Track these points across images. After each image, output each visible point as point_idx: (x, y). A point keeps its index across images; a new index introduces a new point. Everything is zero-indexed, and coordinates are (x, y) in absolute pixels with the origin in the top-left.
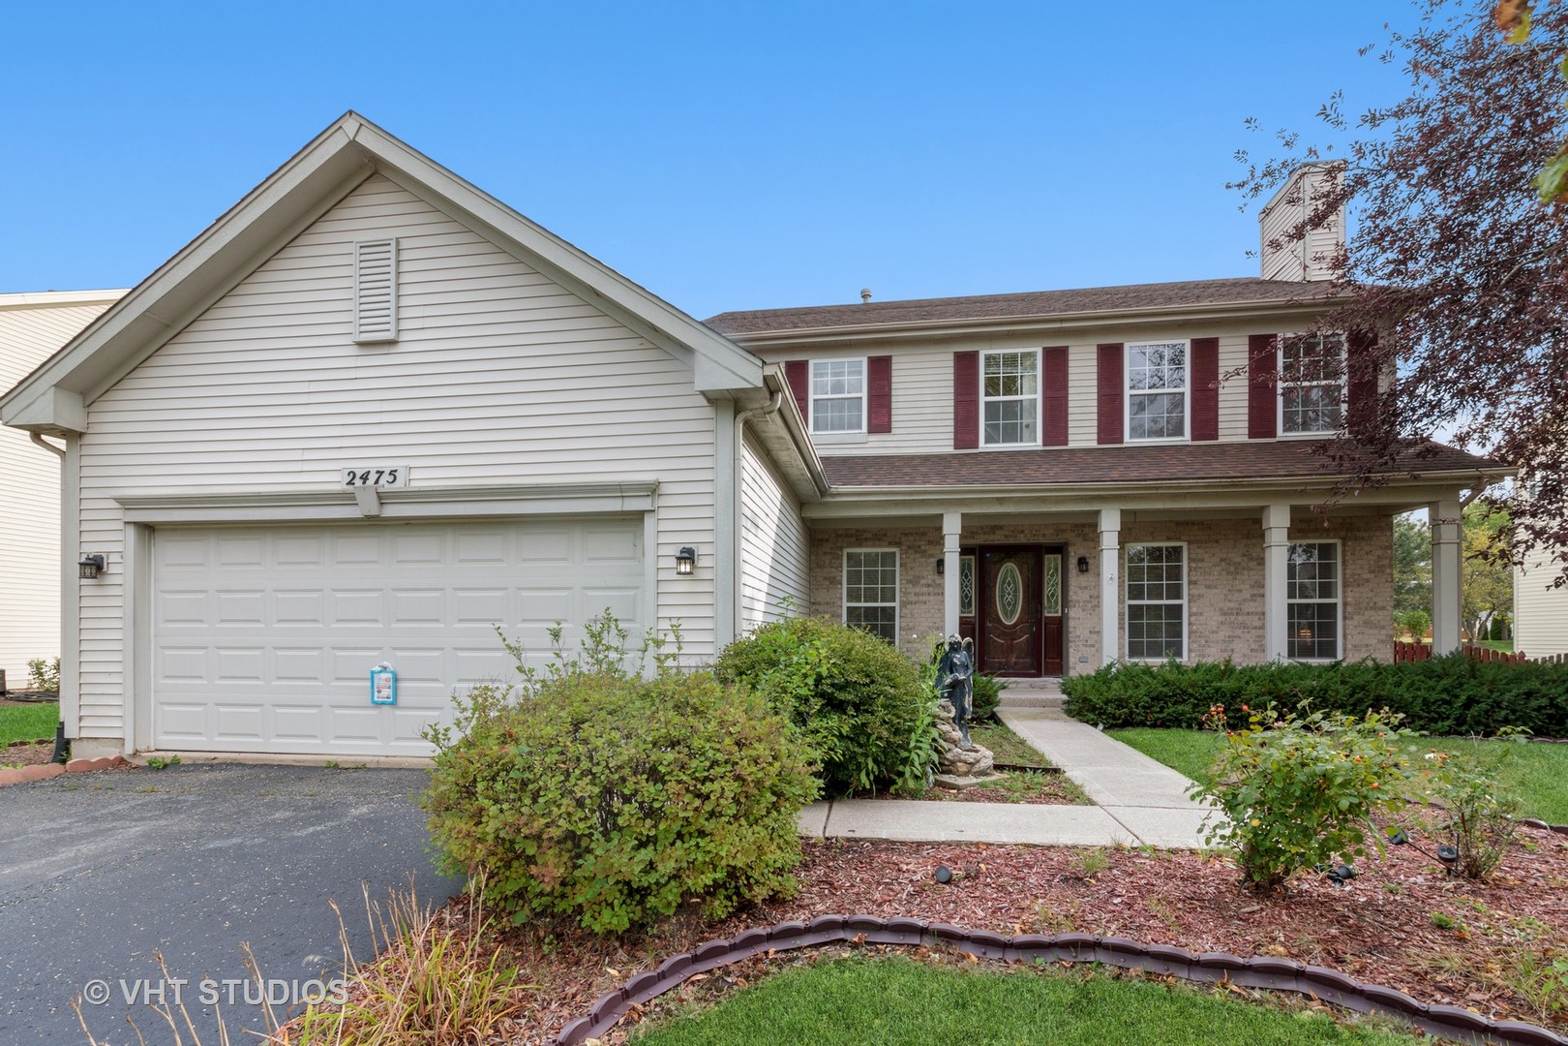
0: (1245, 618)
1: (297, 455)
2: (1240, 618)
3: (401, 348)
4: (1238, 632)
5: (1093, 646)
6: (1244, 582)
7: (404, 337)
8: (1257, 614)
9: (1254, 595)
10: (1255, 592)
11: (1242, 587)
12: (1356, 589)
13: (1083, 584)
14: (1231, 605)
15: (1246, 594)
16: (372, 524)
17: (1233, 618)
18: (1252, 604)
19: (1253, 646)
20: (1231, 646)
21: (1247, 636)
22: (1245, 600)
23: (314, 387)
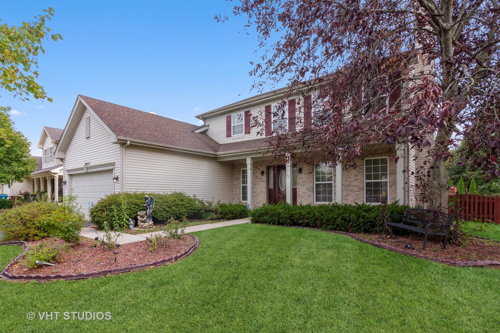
0: (352, 187)
1: (81, 161)
2: (350, 188)
3: (91, 138)
4: (350, 193)
5: (304, 198)
6: (351, 175)
7: (91, 136)
8: (356, 186)
9: (355, 179)
10: (355, 178)
11: (351, 176)
12: (393, 176)
13: (301, 177)
14: (347, 183)
15: (352, 179)
16: (87, 174)
17: (348, 188)
18: (354, 182)
19: (355, 198)
20: (347, 198)
21: (353, 194)
22: (352, 181)
23: (83, 147)
